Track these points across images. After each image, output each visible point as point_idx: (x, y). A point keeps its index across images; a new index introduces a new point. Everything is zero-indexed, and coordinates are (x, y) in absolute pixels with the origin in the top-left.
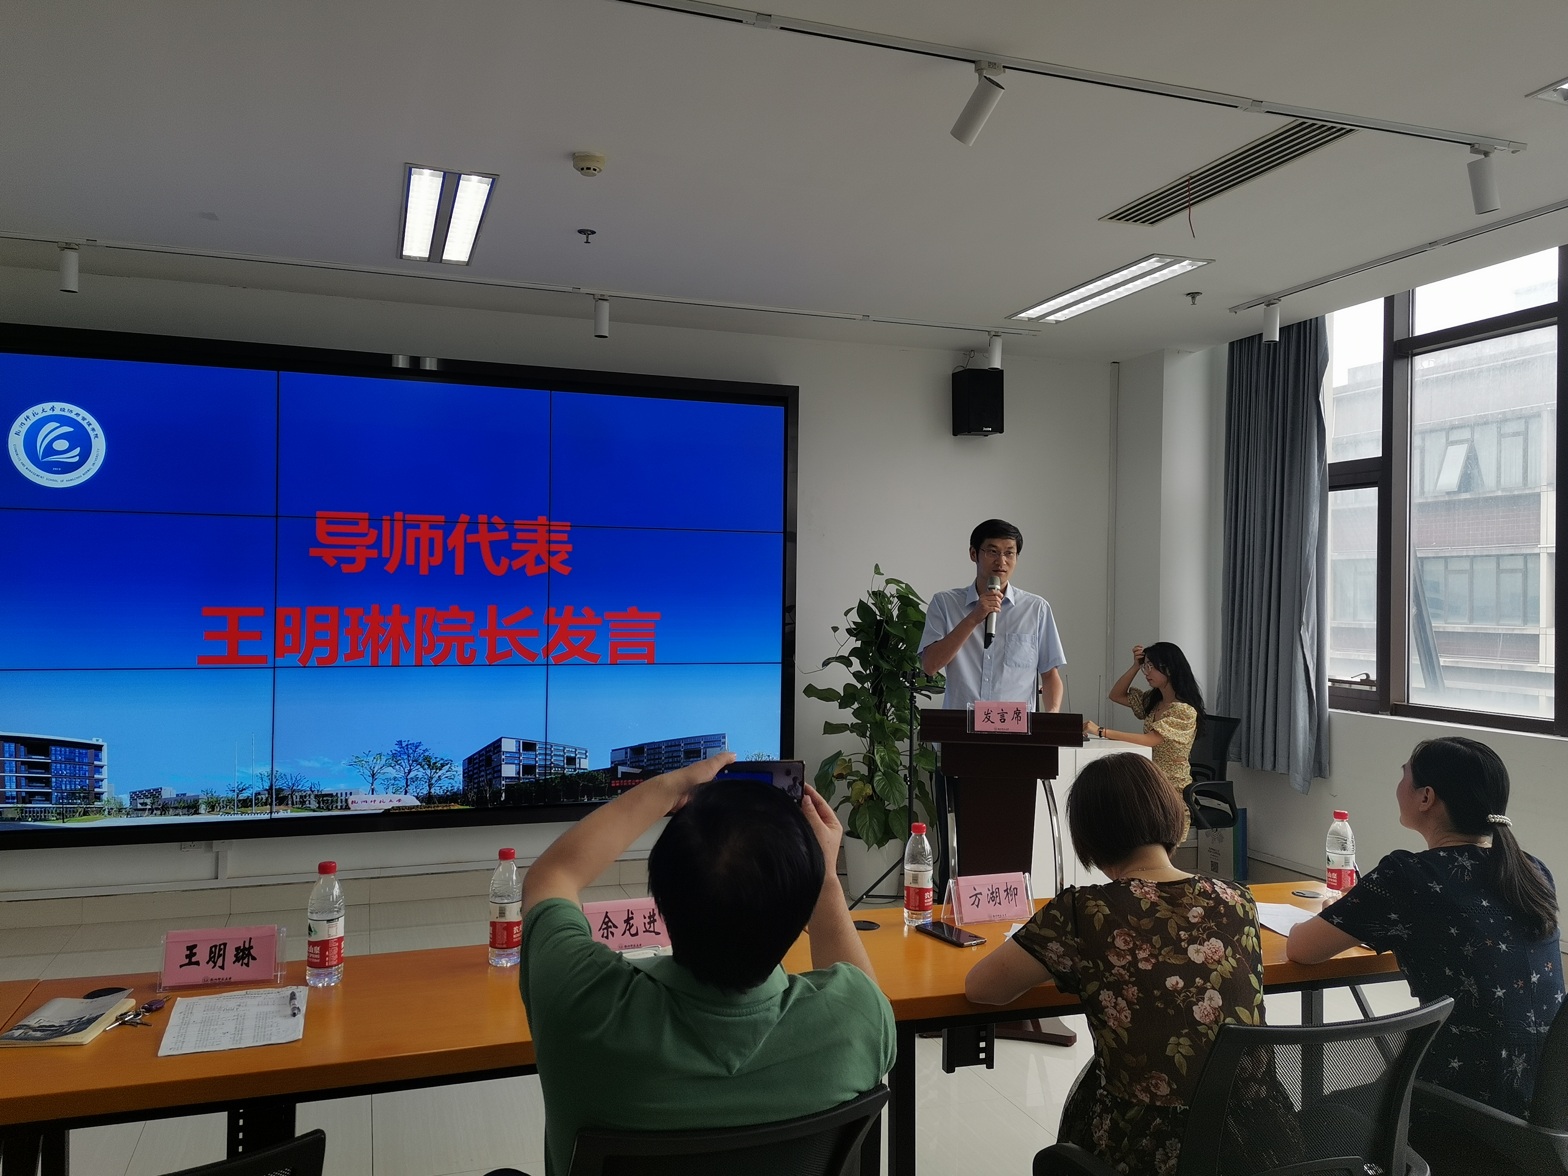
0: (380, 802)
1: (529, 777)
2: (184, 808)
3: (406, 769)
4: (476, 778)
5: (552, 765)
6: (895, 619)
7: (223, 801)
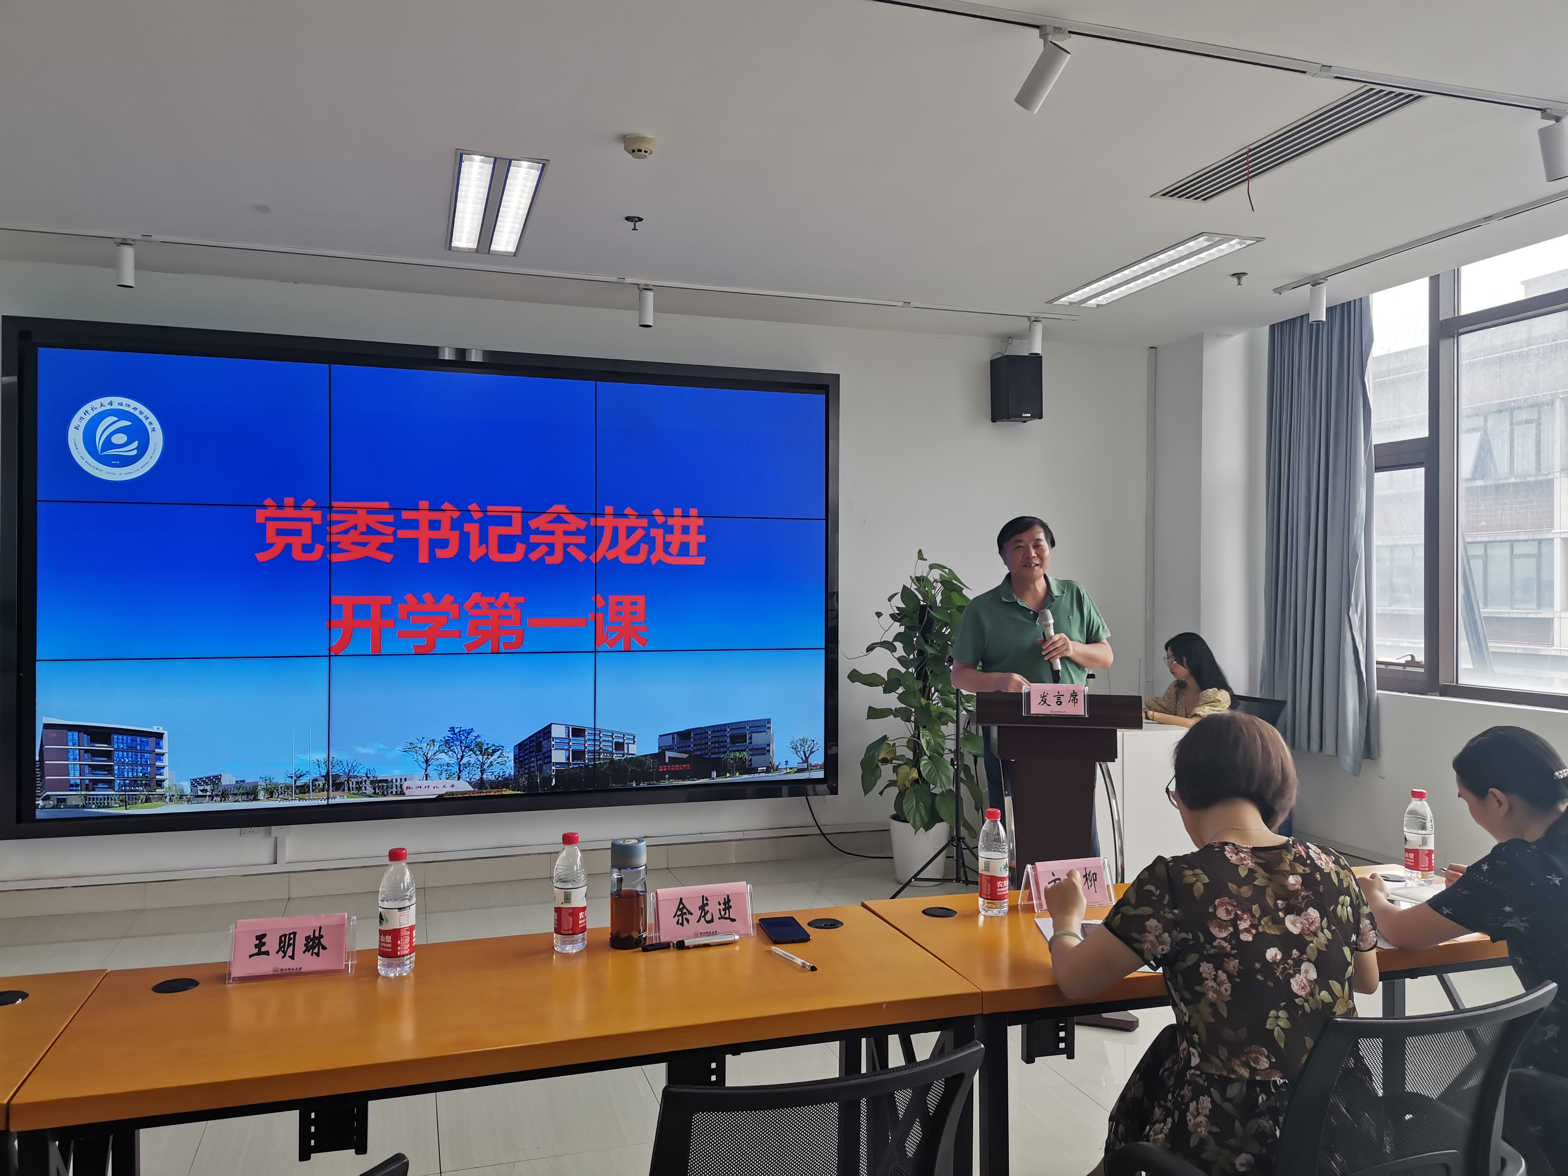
0: (434, 788)
1: (579, 762)
2: (243, 794)
3: (459, 755)
4: (526, 764)
5: (601, 751)
6: (939, 604)
7: (281, 787)
